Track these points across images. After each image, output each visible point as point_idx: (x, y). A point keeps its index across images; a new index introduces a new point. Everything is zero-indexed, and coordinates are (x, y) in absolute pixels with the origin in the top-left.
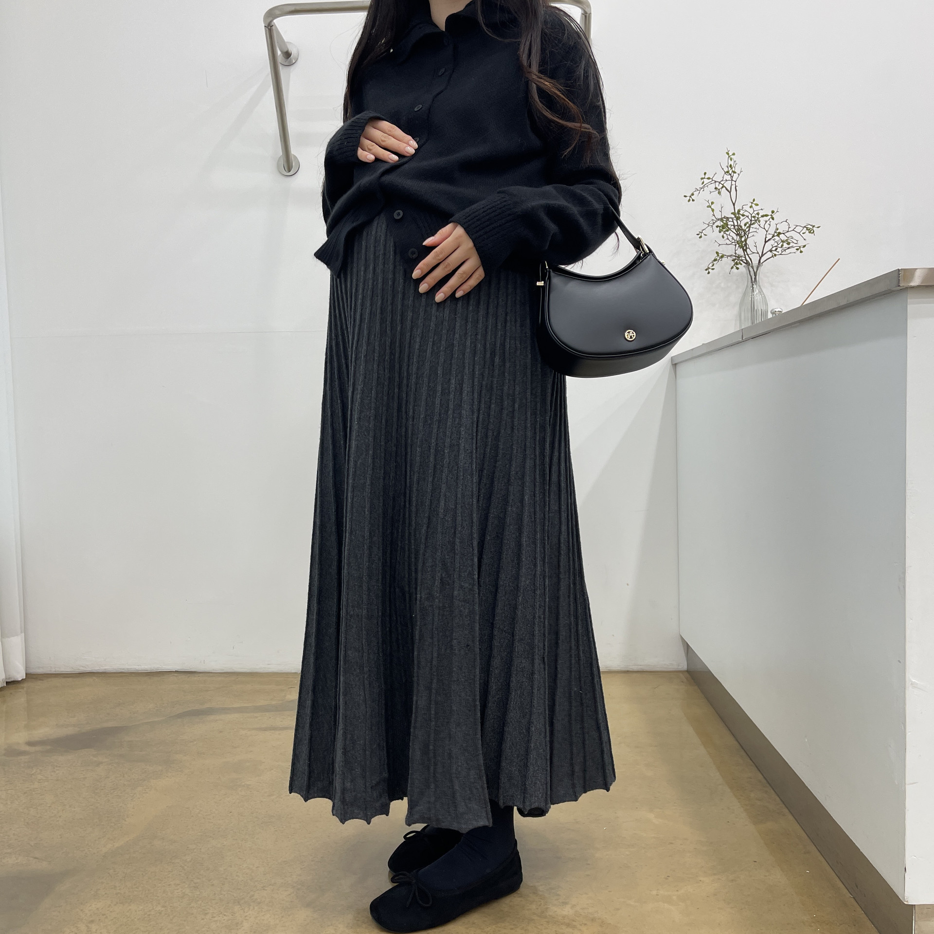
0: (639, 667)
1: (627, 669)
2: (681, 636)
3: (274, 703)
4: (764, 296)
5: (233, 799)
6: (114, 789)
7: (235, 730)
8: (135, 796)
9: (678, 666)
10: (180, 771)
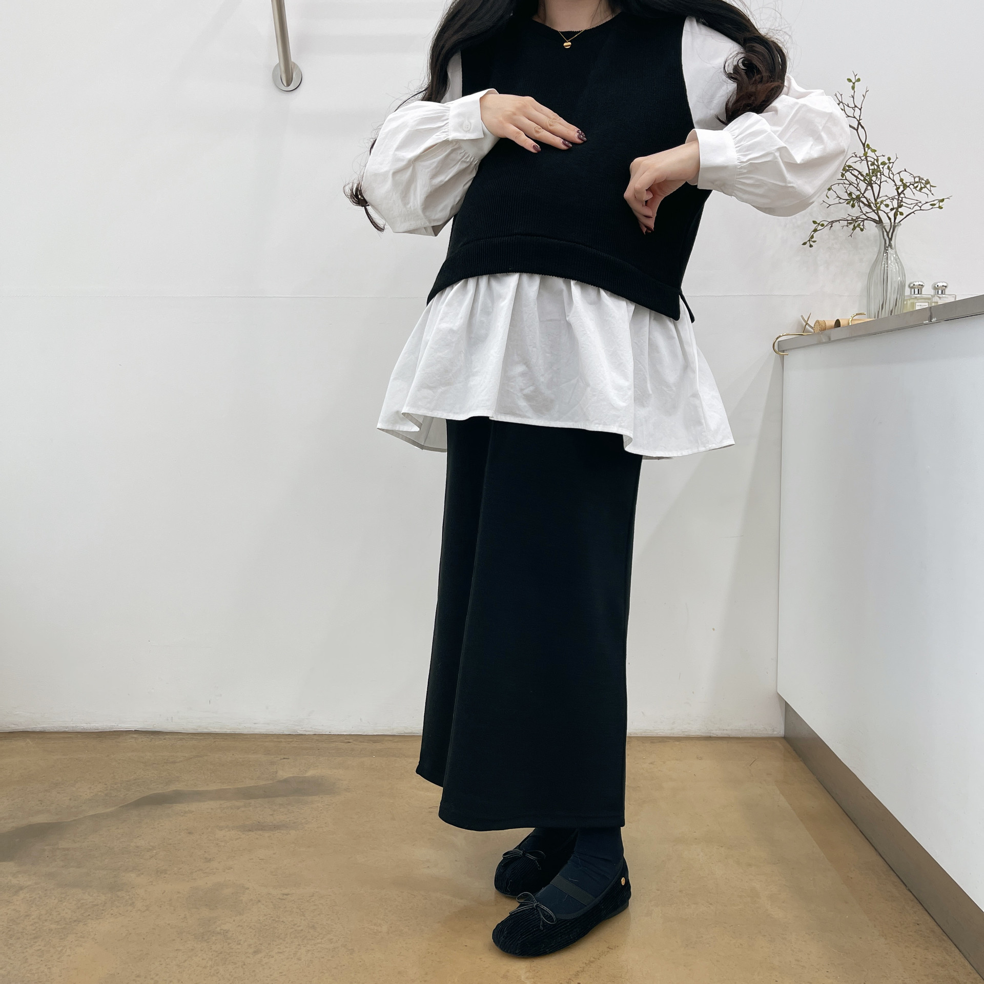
0: (725, 732)
1: (708, 735)
2: (779, 694)
3: (262, 783)
4: (901, 265)
5: (203, 959)
6: (35, 938)
7: (209, 830)
8: (64, 951)
9: (773, 731)
10: (131, 905)
